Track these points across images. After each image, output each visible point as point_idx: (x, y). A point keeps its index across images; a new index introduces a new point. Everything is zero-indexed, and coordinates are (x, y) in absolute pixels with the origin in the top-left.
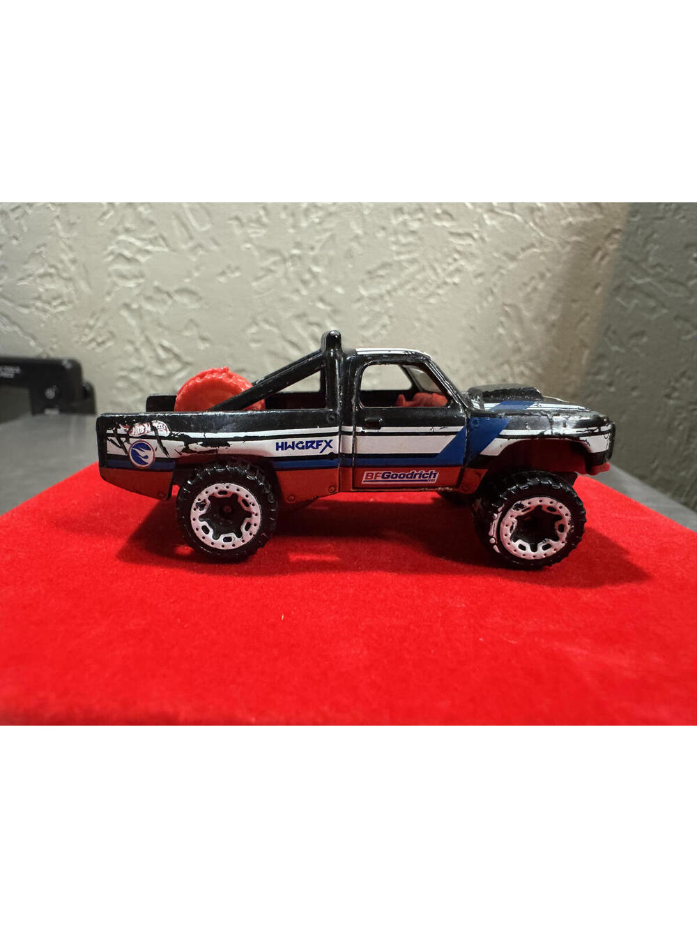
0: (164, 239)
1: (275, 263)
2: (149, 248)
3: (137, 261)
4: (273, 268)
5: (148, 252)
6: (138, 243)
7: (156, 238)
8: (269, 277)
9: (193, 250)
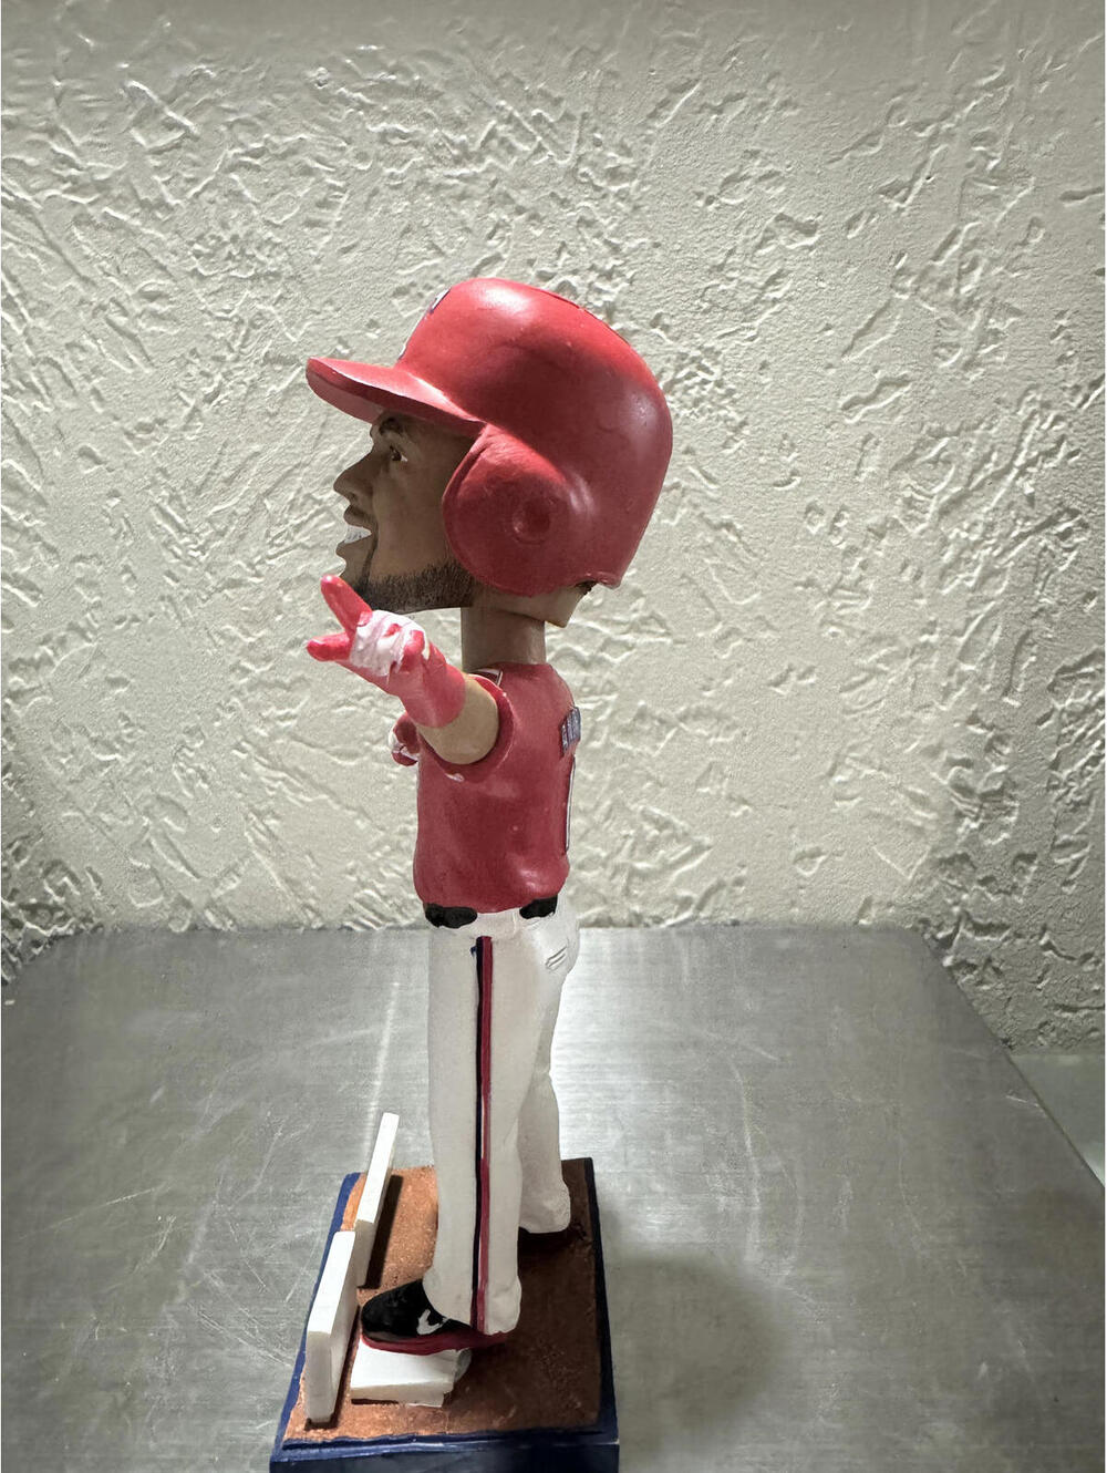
0: (661, 623)
1: (886, 660)
2: (629, 638)
3: (601, 661)
4: (881, 666)
5: (628, 647)
6: (606, 630)
7: (644, 621)
8: (874, 682)
9: (722, 640)
